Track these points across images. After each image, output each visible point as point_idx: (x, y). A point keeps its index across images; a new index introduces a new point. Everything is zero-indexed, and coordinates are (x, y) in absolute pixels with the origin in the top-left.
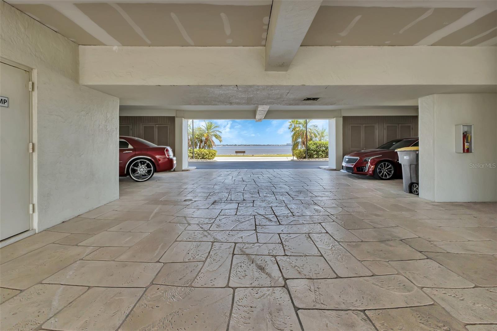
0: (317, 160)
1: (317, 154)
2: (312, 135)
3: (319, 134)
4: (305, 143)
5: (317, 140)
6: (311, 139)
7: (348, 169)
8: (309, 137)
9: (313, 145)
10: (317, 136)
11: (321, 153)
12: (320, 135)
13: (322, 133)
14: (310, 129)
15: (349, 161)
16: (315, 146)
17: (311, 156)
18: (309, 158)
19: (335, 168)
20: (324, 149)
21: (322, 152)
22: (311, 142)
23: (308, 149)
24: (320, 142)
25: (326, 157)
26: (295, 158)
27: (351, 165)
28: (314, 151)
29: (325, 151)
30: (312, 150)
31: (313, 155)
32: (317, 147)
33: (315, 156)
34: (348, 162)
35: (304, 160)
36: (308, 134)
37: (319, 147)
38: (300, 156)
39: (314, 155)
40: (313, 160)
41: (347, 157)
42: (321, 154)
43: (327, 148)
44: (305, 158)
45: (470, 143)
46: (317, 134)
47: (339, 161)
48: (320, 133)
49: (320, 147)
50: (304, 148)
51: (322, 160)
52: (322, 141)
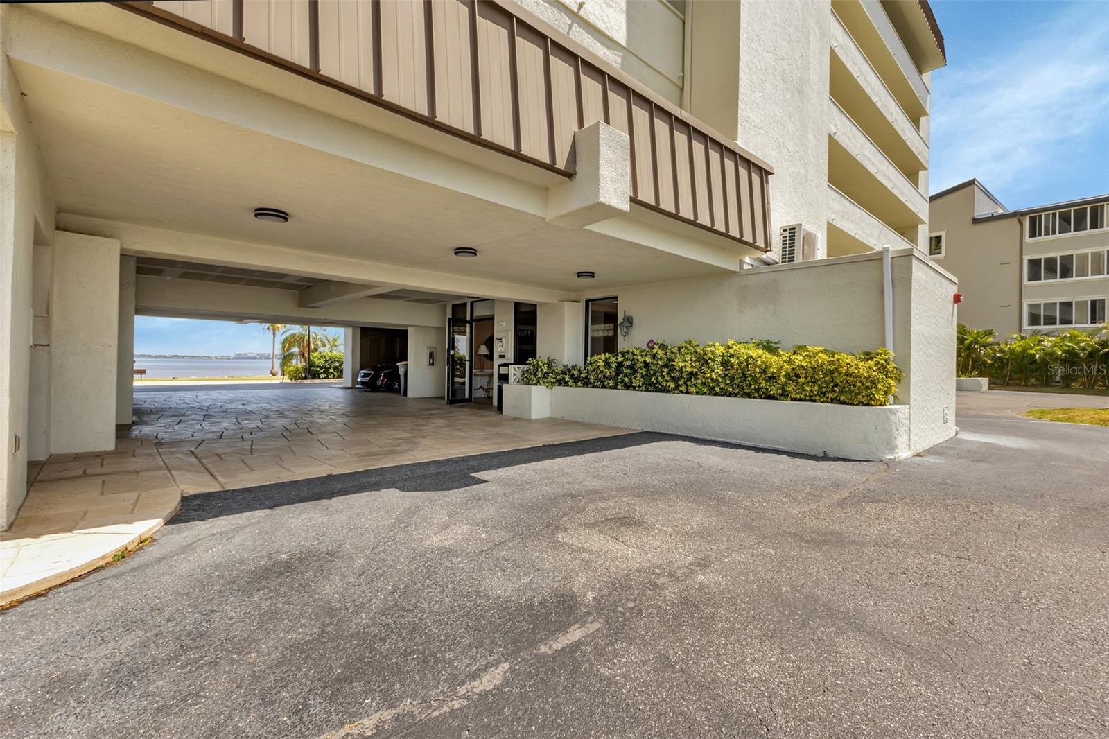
0: (326, 381)
1: (326, 372)
2: (318, 342)
3: (329, 342)
4: (306, 355)
5: (325, 351)
6: (316, 350)
7: (362, 383)
8: (312, 346)
9: (320, 359)
10: (325, 345)
11: (332, 371)
12: (331, 343)
13: (335, 340)
14: (316, 334)
15: (365, 375)
16: (322, 361)
17: (315, 376)
18: (312, 379)
19: (350, 386)
20: (337, 365)
21: (334, 369)
22: (316, 354)
23: (311, 364)
24: (330, 354)
25: (340, 377)
26: (287, 380)
27: (366, 379)
28: (322, 368)
29: (338, 369)
30: (318, 366)
31: (319, 374)
32: (326, 361)
33: (323, 376)
34: (362, 377)
35: (305, 381)
36: (311, 341)
37: (329, 362)
38: (296, 376)
39: (322, 373)
40: (319, 381)
41: (362, 372)
42: (332, 373)
43: (341, 364)
44: (305, 378)
45: (433, 360)
46: (326, 342)
47: (355, 376)
48: (331, 340)
49: (331, 362)
50: (303, 363)
51: (333, 381)
52: (335, 353)
